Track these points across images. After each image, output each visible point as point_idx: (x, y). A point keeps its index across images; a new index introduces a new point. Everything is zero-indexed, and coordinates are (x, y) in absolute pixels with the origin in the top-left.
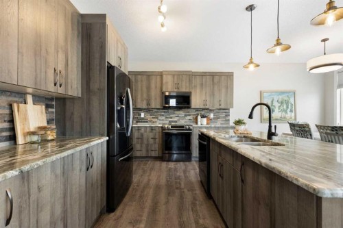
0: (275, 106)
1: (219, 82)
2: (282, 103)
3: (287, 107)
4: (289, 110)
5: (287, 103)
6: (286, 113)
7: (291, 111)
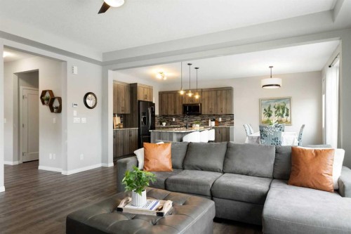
0: (271, 111)
1: (221, 95)
2: (278, 108)
3: (283, 112)
4: (285, 114)
5: (283, 108)
6: (282, 116)
7: (287, 115)
